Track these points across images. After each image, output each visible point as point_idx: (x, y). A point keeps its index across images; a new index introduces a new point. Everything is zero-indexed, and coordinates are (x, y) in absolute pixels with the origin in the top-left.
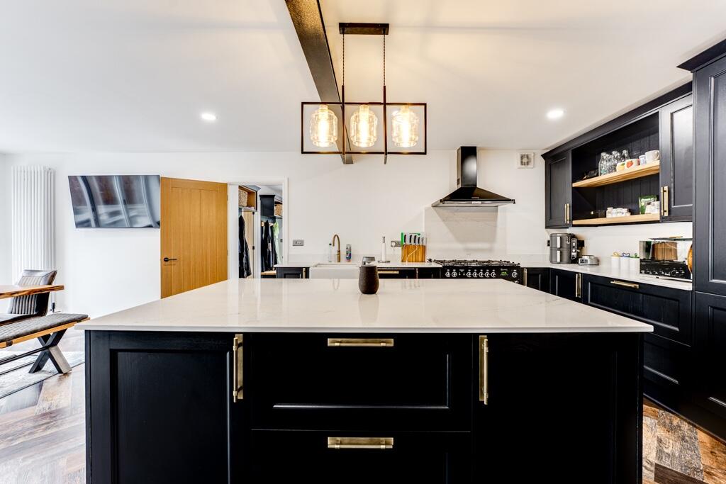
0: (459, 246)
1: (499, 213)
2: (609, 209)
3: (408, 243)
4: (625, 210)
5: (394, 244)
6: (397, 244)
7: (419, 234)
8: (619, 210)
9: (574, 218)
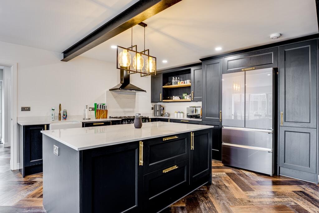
0: (121, 110)
1: (136, 96)
2: (174, 97)
3: (99, 108)
4: (178, 97)
5: (91, 109)
6: (93, 109)
7: (105, 104)
8: (177, 97)
9: (163, 99)
